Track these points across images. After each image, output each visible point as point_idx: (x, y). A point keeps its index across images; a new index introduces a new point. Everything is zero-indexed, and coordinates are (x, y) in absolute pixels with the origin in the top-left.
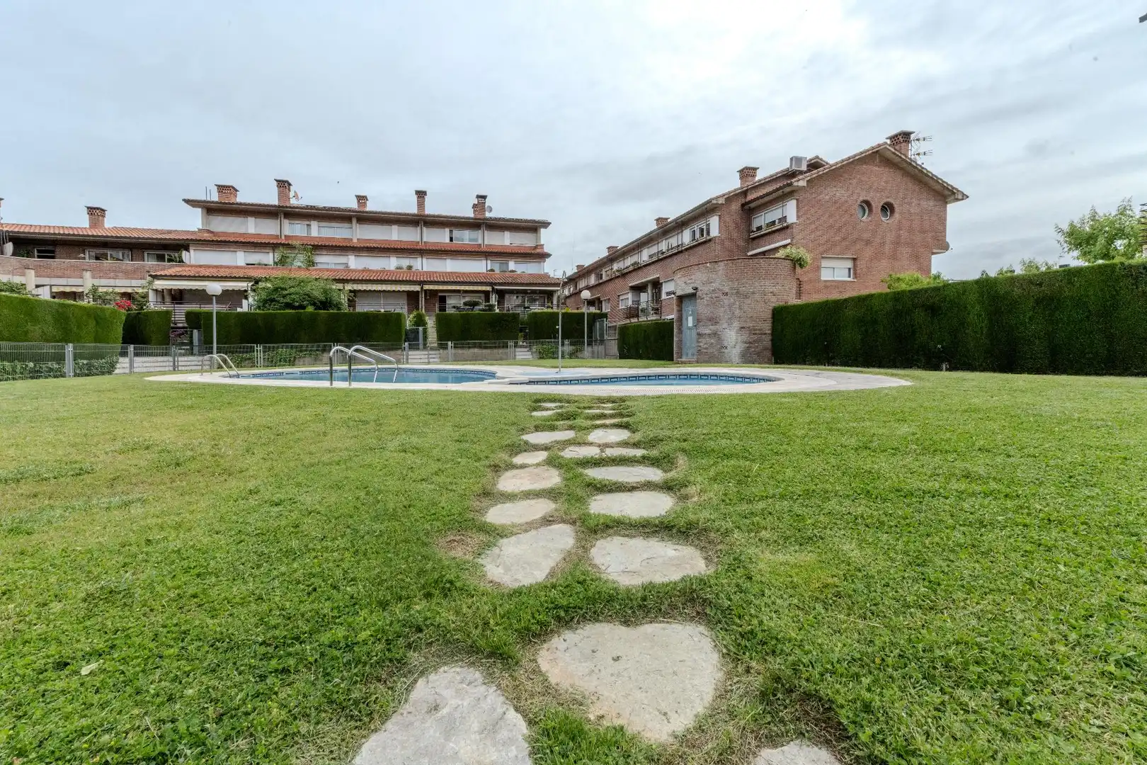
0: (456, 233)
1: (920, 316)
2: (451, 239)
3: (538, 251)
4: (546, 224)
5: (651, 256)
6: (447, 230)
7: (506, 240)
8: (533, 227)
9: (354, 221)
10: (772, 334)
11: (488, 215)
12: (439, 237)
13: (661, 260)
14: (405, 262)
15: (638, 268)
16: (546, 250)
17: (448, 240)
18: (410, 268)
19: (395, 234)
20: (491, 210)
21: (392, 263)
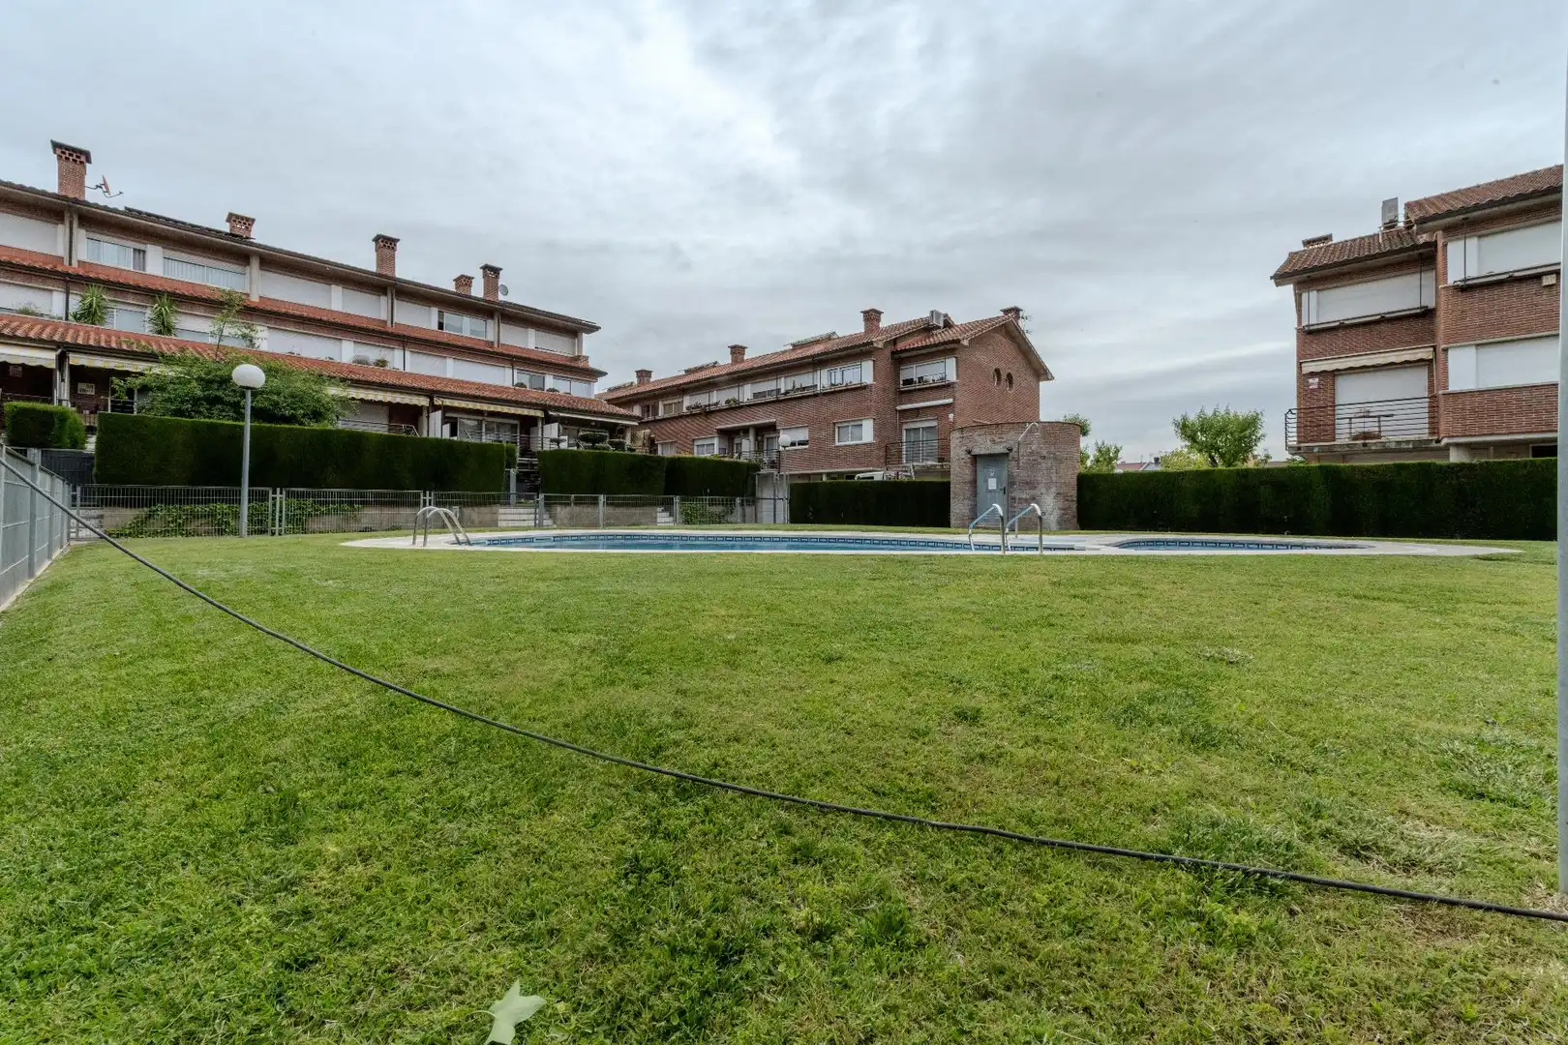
0: (450, 318)
1: (1265, 492)
2: (441, 326)
3: (581, 364)
4: (592, 328)
5: (756, 395)
6: (435, 311)
7: (530, 341)
8: (573, 329)
9: (255, 263)
10: (1079, 501)
11: (501, 297)
12: (421, 319)
13: (781, 401)
14: (372, 353)
15: (735, 407)
16: (593, 364)
17: (435, 327)
18: (382, 363)
19: (337, 301)
20: (506, 292)
21: (347, 352)
